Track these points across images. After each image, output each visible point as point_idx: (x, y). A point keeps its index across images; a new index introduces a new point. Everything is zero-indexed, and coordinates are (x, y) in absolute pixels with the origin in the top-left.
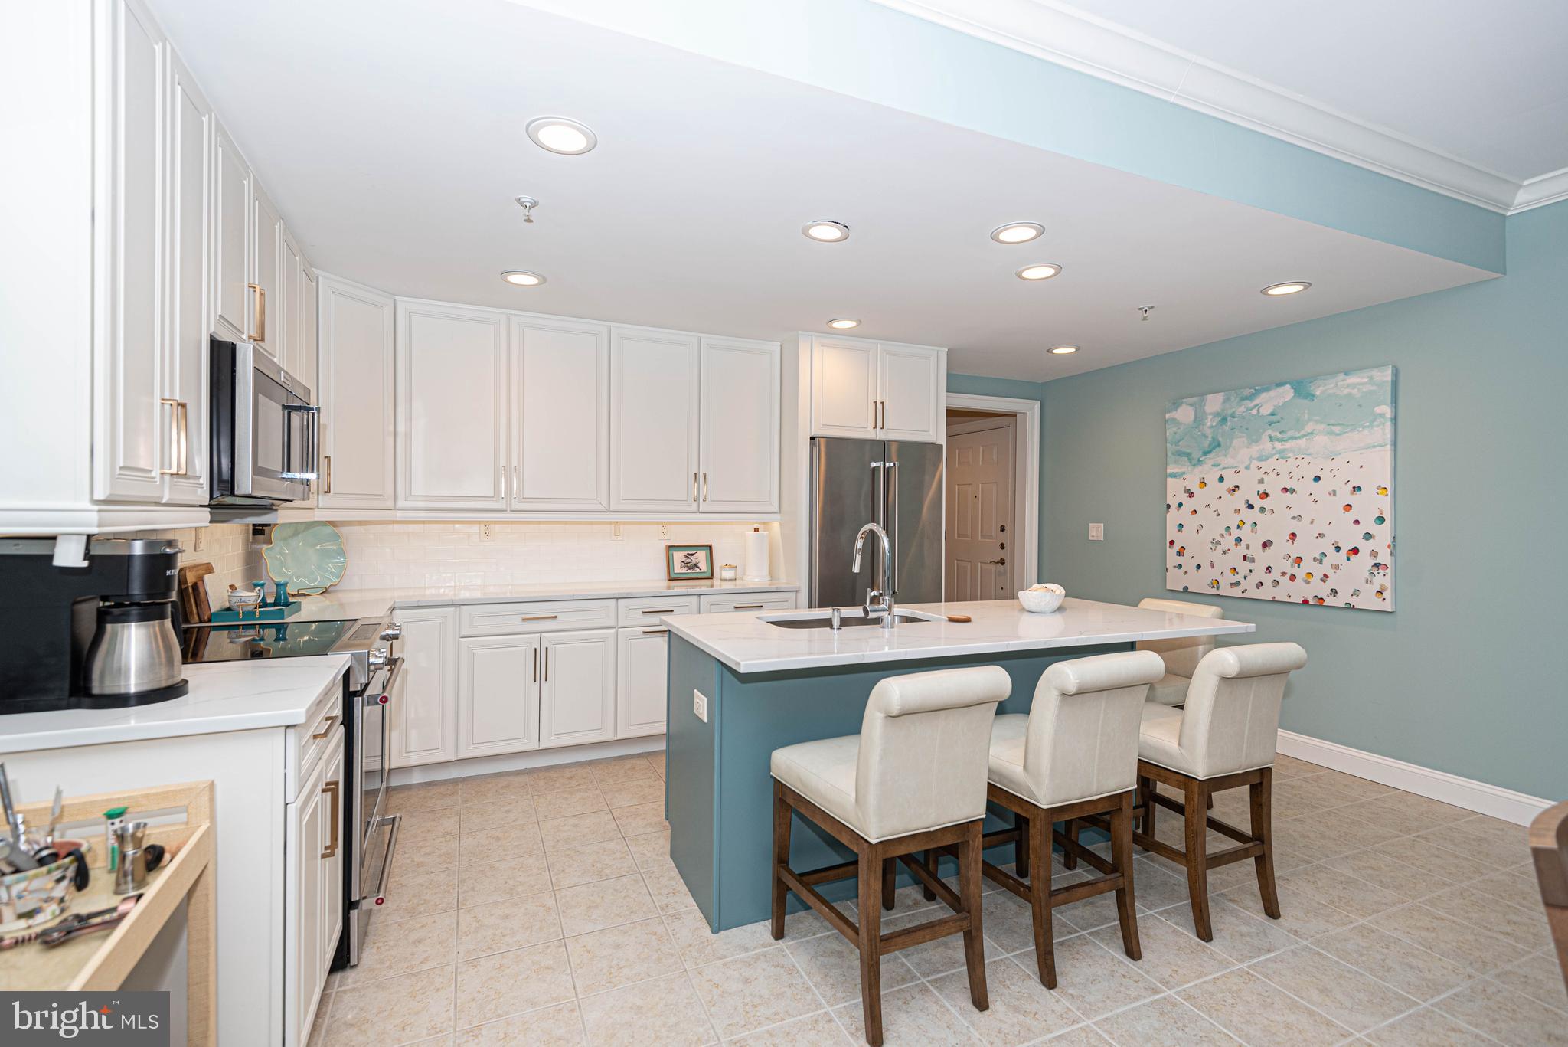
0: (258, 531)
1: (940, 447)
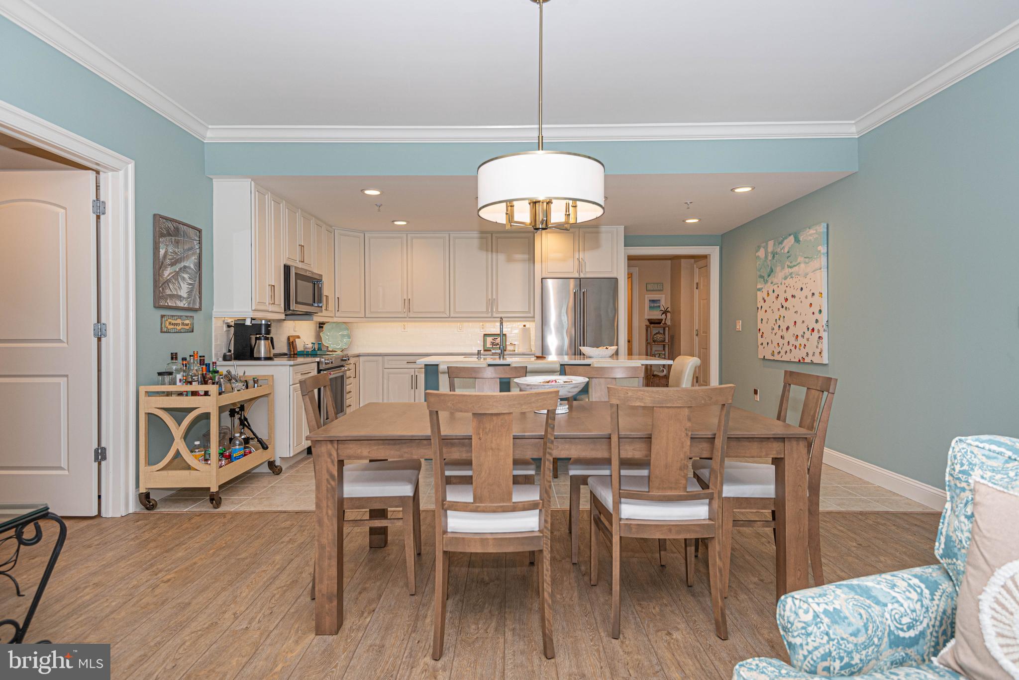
0: (321, 325)
1: (616, 279)
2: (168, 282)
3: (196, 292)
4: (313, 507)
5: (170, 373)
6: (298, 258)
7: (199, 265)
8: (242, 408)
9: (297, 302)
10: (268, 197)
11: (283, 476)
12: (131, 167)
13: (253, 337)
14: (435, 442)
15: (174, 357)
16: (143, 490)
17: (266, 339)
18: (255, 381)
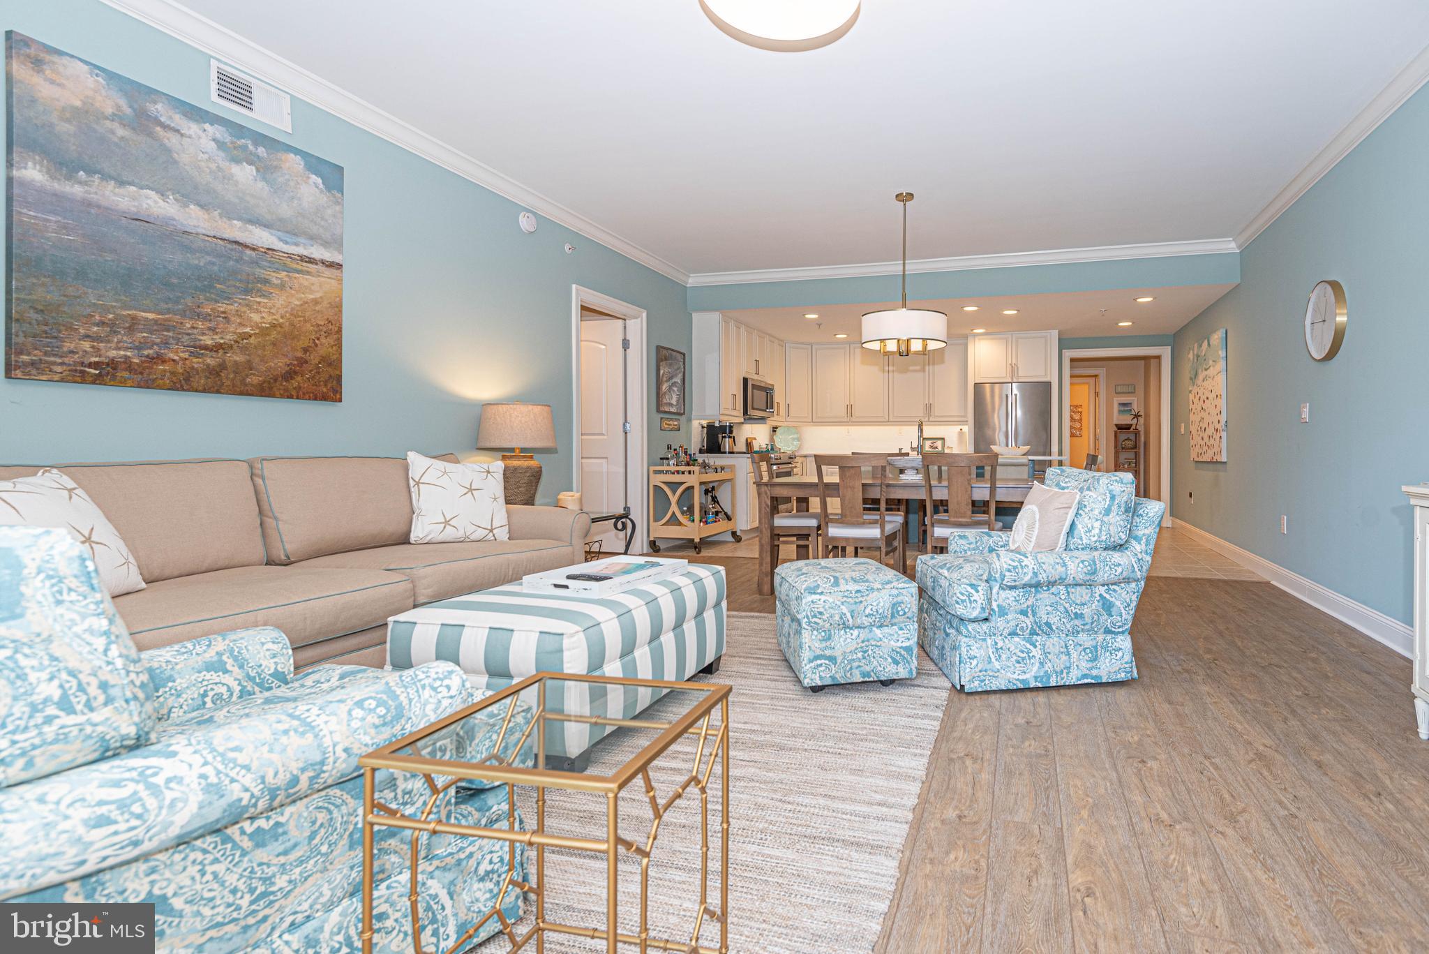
0: (774, 429)
1: (1050, 383)
2: (665, 393)
3: (681, 401)
4: (757, 556)
5: (667, 459)
6: (754, 371)
7: (684, 380)
8: (713, 488)
9: (753, 408)
10: (732, 324)
11: (742, 543)
12: (644, 315)
13: (720, 436)
14: (821, 487)
15: (669, 447)
16: (652, 539)
17: (730, 437)
18: (723, 469)
